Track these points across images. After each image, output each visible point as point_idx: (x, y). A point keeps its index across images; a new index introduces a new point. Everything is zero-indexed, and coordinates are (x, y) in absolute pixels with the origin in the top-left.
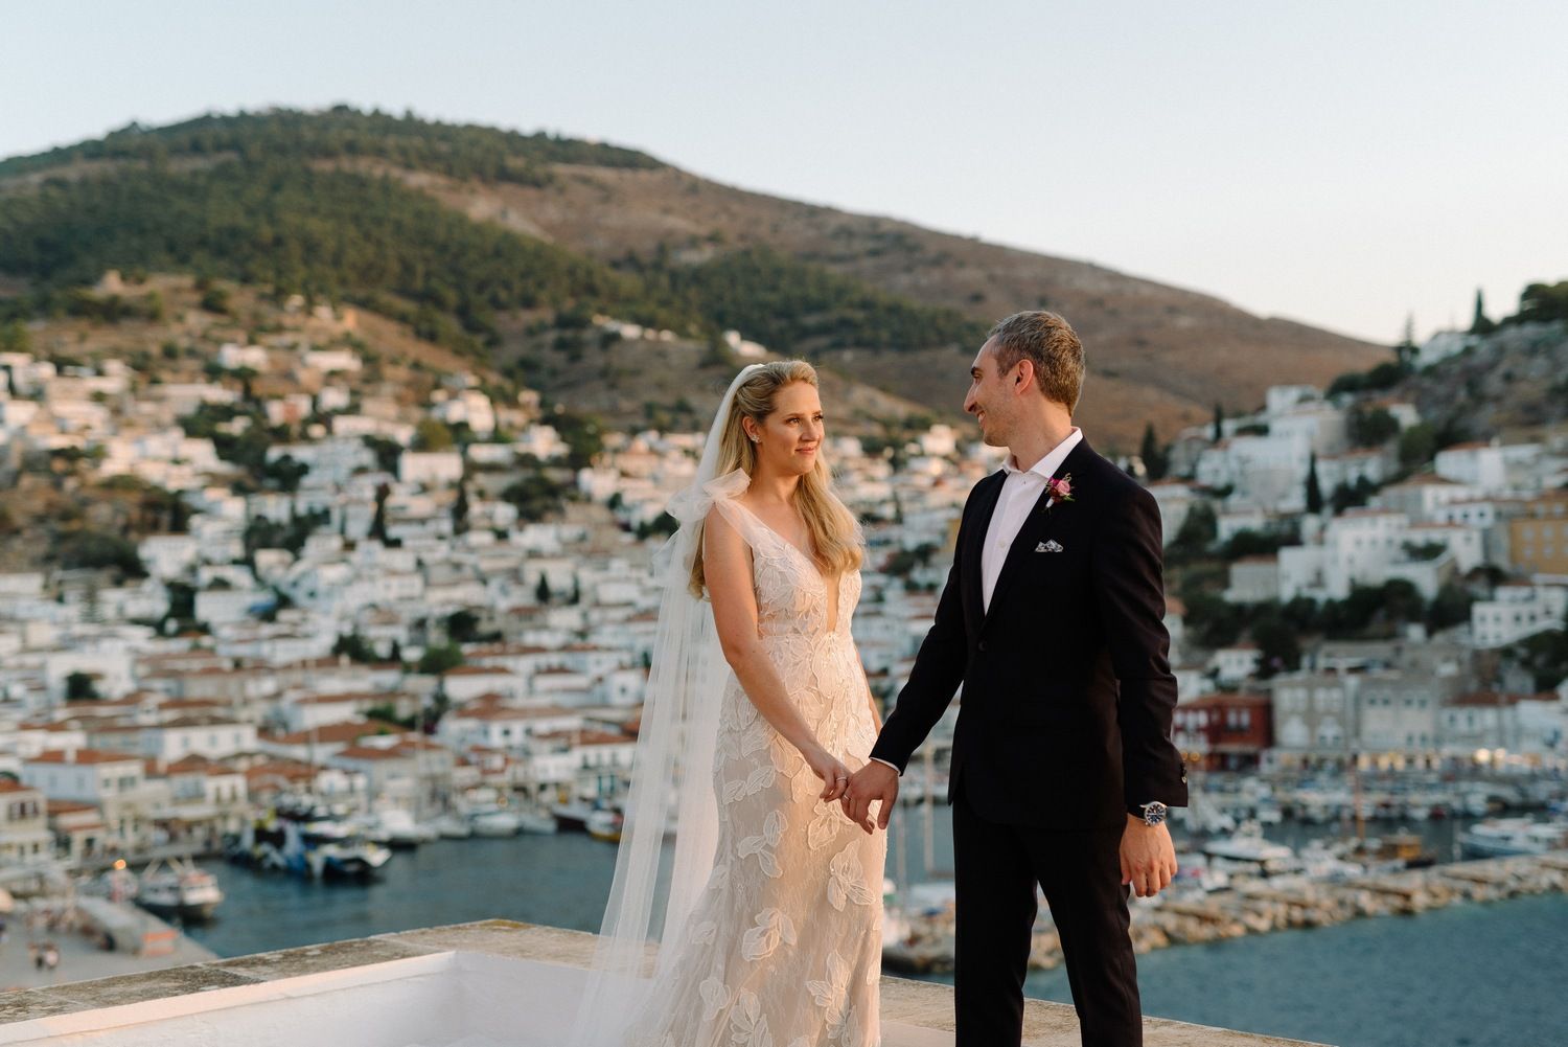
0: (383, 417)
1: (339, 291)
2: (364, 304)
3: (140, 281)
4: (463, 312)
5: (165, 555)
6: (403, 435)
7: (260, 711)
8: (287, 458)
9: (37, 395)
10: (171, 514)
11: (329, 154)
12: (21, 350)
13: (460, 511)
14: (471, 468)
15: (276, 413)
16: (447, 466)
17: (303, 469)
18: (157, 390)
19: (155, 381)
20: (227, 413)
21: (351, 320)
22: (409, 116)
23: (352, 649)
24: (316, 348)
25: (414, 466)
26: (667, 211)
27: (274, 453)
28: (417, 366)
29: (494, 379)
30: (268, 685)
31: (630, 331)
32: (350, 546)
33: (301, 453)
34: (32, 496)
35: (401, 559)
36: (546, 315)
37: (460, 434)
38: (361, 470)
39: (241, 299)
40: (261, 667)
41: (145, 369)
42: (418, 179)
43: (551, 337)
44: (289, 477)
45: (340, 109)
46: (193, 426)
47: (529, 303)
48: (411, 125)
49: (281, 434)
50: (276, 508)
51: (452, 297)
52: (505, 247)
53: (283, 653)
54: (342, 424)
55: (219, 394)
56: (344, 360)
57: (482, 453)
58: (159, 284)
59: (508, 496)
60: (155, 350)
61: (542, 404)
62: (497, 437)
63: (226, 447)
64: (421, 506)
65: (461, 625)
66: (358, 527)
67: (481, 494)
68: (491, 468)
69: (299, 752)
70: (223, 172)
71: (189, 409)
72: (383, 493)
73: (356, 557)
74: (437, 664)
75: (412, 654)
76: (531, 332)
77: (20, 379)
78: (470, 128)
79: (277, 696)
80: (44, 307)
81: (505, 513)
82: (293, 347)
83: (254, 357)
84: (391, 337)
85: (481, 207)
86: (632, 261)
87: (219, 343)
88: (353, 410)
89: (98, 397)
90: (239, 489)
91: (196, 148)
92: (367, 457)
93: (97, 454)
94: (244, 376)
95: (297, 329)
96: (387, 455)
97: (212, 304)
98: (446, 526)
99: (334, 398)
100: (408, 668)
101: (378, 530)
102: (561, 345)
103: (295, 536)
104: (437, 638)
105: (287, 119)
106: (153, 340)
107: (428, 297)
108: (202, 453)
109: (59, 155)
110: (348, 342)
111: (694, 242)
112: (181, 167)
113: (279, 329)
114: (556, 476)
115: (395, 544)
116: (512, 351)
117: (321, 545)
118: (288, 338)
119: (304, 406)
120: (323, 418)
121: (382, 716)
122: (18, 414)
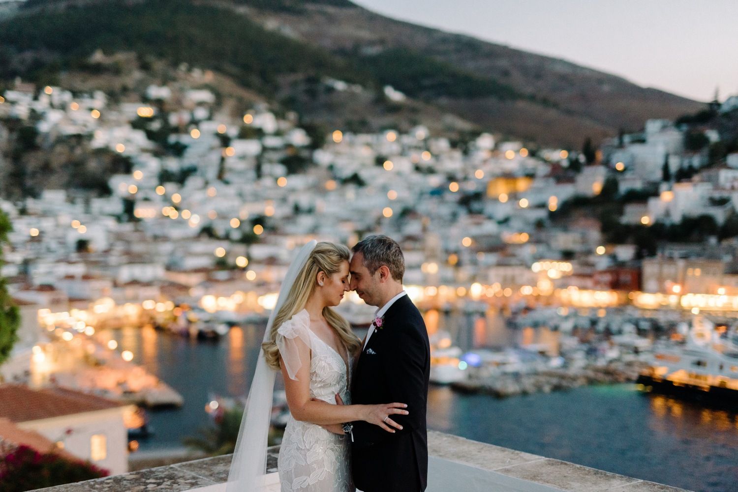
0: (223, 125)
2: (217, 69)
3: (112, 55)
4: (263, 75)
5: (122, 185)
6: (233, 131)
7: (165, 260)
8: (177, 141)
9: (63, 107)
10: (124, 165)
13: (258, 168)
14: (265, 149)
15: (174, 119)
16: (252, 147)
17: (185, 147)
18: (118, 106)
19: (118, 101)
20: (151, 120)
21: (209, 77)
23: (208, 232)
24: (193, 88)
25: (238, 148)
26: (359, 28)
27: (173, 139)
28: (240, 100)
29: (276, 106)
30: (169, 248)
31: (340, 86)
32: (207, 183)
33: (184, 139)
34: (60, 156)
35: (231, 190)
36: (300, 76)
37: (258, 133)
38: (212, 149)
39: (159, 65)
40: (165, 239)
41: (114, 98)
42: (242, 10)
43: (302, 87)
44: (179, 150)
46: (136, 124)
47: (293, 70)
49: (176, 130)
50: (173, 164)
51: (257, 66)
52: (280, 43)
53: (176, 233)
54: (206, 126)
55: (146, 111)
57: (271, 142)
58: (121, 57)
59: (282, 162)
60: (118, 88)
61: (300, 118)
62: (278, 133)
63: (150, 135)
64: (241, 166)
65: (259, 220)
66: (212, 173)
67: (271, 162)
68: (274, 149)
69: (182, 279)
71: (134, 118)
72: (223, 159)
73: (212, 191)
74: (248, 239)
75: (236, 235)
76: (294, 84)
77: (55, 101)
79: (172, 253)
80: (67, 66)
81: (280, 169)
82: (181, 89)
83: (164, 93)
84: (228, 85)
85: (271, 24)
86: (342, 52)
87: (147, 85)
88: (210, 118)
89: (92, 109)
90: (157, 154)
92: (216, 142)
93: (90, 136)
94: (159, 103)
95: (184, 80)
96: (225, 141)
97: (145, 67)
98: (252, 174)
99: (201, 113)
100: (233, 242)
101: (220, 176)
102: (307, 91)
103: (181, 178)
104: (247, 228)
106: (117, 83)
107: (246, 67)
108: (139, 138)
110: (208, 87)
111: (372, 43)
113: (174, 80)
114: (305, 154)
115: (227, 183)
116: (284, 93)
117: (193, 182)
118: (180, 84)
119: (186, 117)
120: (195, 123)
121: (222, 264)
122: (54, 116)
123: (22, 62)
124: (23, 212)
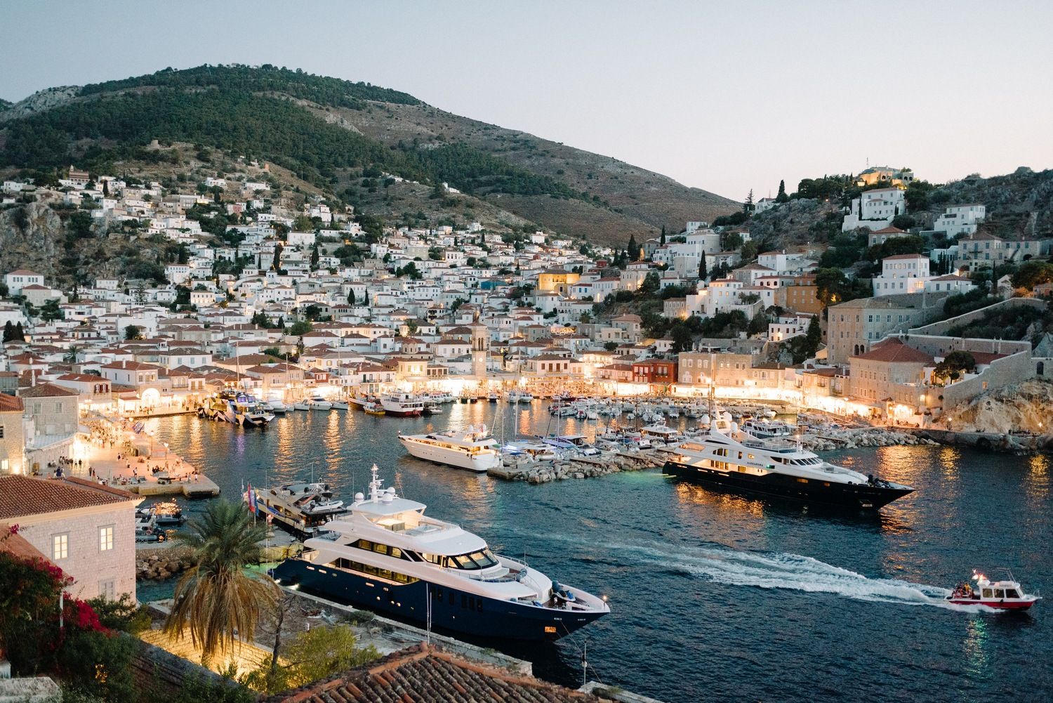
0: (280, 214)
1: (263, 154)
2: (273, 161)
3: (169, 145)
4: (320, 167)
5: (176, 274)
6: (289, 223)
7: (216, 348)
8: (234, 230)
9: (118, 196)
10: (180, 254)
11: (260, 89)
12: (110, 175)
13: (315, 258)
14: (320, 240)
15: (231, 209)
16: (309, 238)
17: (243, 236)
18: (174, 196)
19: (174, 192)
20: (208, 208)
21: (267, 167)
22: (299, 71)
23: (260, 321)
24: (251, 180)
25: (293, 238)
26: (418, 124)
27: (229, 228)
28: (297, 190)
29: (334, 198)
30: (221, 337)
31: (399, 179)
32: (263, 273)
33: (242, 229)
34: (113, 244)
35: (286, 281)
36: (360, 169)
37: (316, 223)
38: (268, 238)
39: (217, 155)
40: (218, 328)
41: (170, 187)
42: (302, 103)
43: (361, 179)
44: (235, 240)
45: (267, 67)
46: (190, 215)
47: (352, 165)
48: (300, 76)
49: (233, 219)
50: (229, 254)
51: (315, 158)
52: (341, 136)
53: (229, 322)
54: (261, 216)
55: (203, 200)
56: (262, 186)
57: (326, 233)
58: (177, 146)
59: (337, 254)
60: (174, 177)
61: (355, 211)
62: (333, 226)
63: (205, 224)
64: (296, 256)
65: (313, 311)
66: (267, 264)
67: (324, 252)
68: (331, 240)
69: (233, 368)
70: (210, 94)
71: (190, 206)
72: (279, 249)
73: (266, 280)
74: (300, 330)
75: (288, 325)
76: (352, 177)
77: (110, 187)
78: (328, 78)
79: (224, 341)
80: (123, 154)
81: (335, 262)
82: (239, 179)
83: (221, 183)
84: (286, 176)
85: (331, 118)
86: (401, 146)
87: (205, 176)
88: (266, 210)
89: (147, 198)
90: (211, 244)
91: (198, 83)
92: (272, 233)
93: (146, 224)
94: (216, 191)
95: (242, 171)
96: (282, 231)
97: (202, 157)
98: (307, 267)
99: (258, 204)
100: (286, 332)
101: (276, 267)
102: (365, 184)
103: (237, 268)
104: (301, 318)
105: (242, 70)
106: (174, 172)
107: (306, 159)
108: (195, 227)
109: (132, 82)
110: (265, 178)
111: (430, 140)
112: (190, 91)
113: (234, 170)
114: (360, 245)
115: (284, 273)
116: (342, 186)
117: (250, 272)
118: (238, 175)
119: (244, 207)
120: (252, 213)
121: (272, 353)
122: (108, 204)
123: (79, 149)
124: (74, 300)
